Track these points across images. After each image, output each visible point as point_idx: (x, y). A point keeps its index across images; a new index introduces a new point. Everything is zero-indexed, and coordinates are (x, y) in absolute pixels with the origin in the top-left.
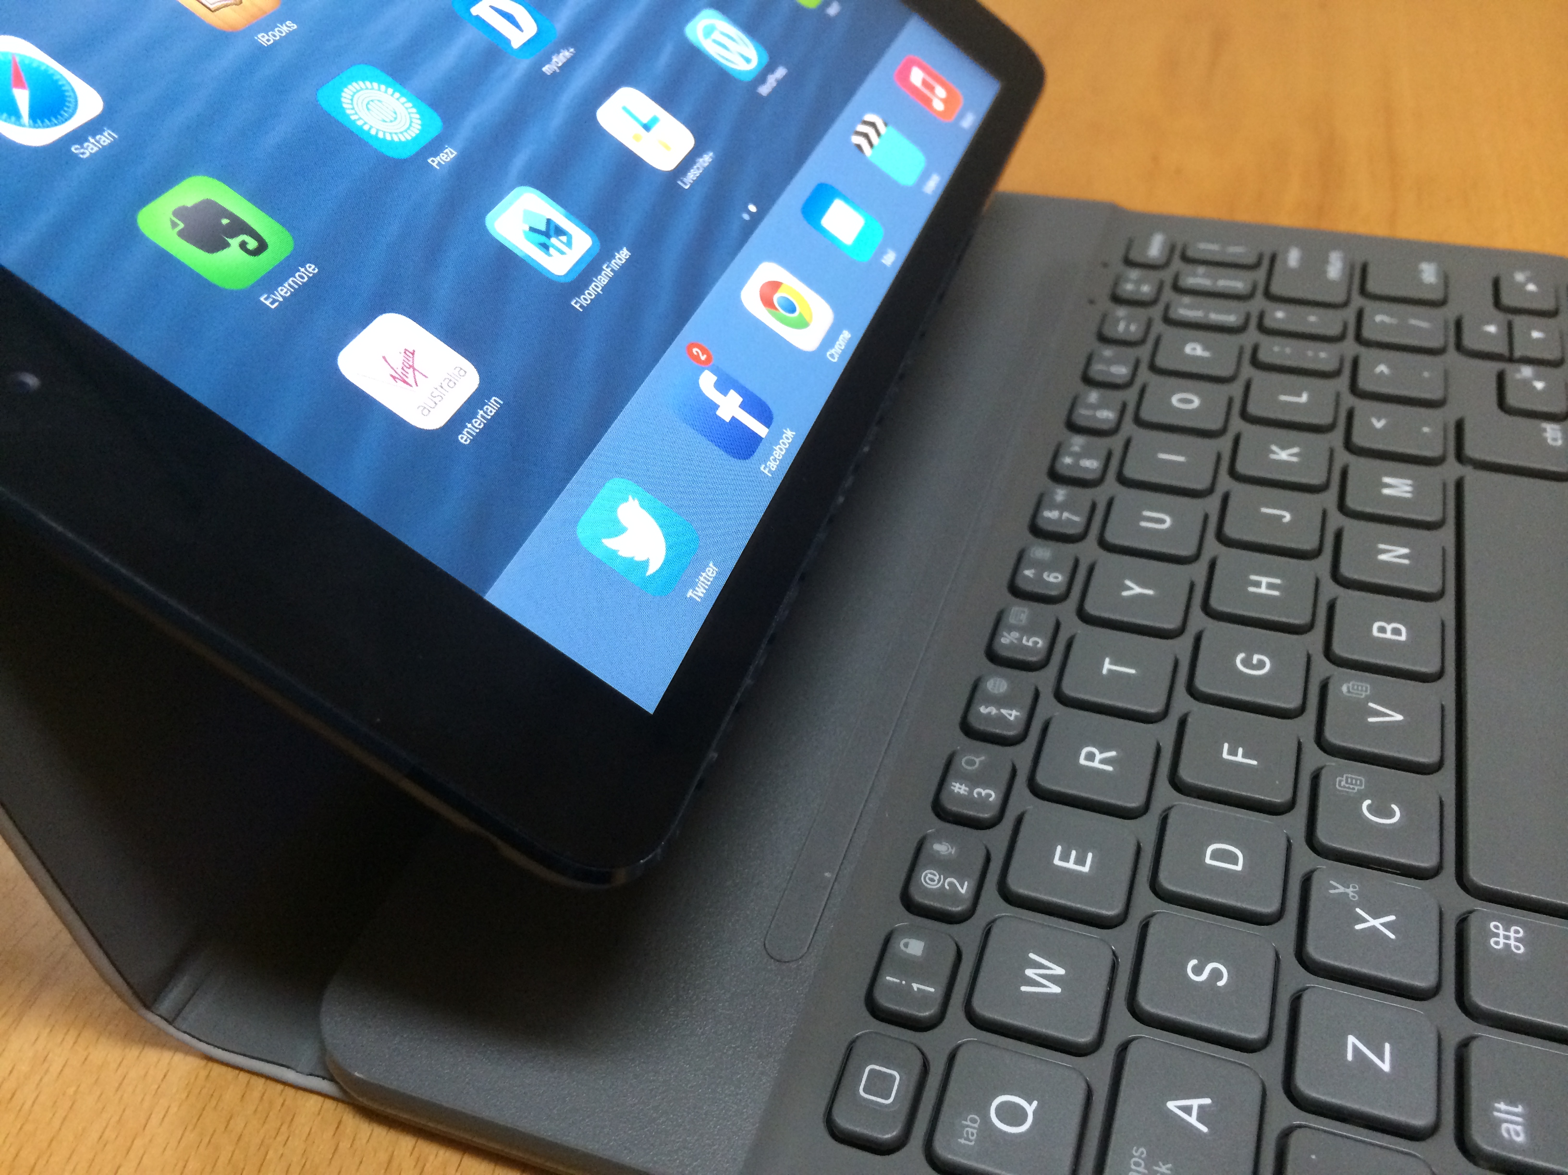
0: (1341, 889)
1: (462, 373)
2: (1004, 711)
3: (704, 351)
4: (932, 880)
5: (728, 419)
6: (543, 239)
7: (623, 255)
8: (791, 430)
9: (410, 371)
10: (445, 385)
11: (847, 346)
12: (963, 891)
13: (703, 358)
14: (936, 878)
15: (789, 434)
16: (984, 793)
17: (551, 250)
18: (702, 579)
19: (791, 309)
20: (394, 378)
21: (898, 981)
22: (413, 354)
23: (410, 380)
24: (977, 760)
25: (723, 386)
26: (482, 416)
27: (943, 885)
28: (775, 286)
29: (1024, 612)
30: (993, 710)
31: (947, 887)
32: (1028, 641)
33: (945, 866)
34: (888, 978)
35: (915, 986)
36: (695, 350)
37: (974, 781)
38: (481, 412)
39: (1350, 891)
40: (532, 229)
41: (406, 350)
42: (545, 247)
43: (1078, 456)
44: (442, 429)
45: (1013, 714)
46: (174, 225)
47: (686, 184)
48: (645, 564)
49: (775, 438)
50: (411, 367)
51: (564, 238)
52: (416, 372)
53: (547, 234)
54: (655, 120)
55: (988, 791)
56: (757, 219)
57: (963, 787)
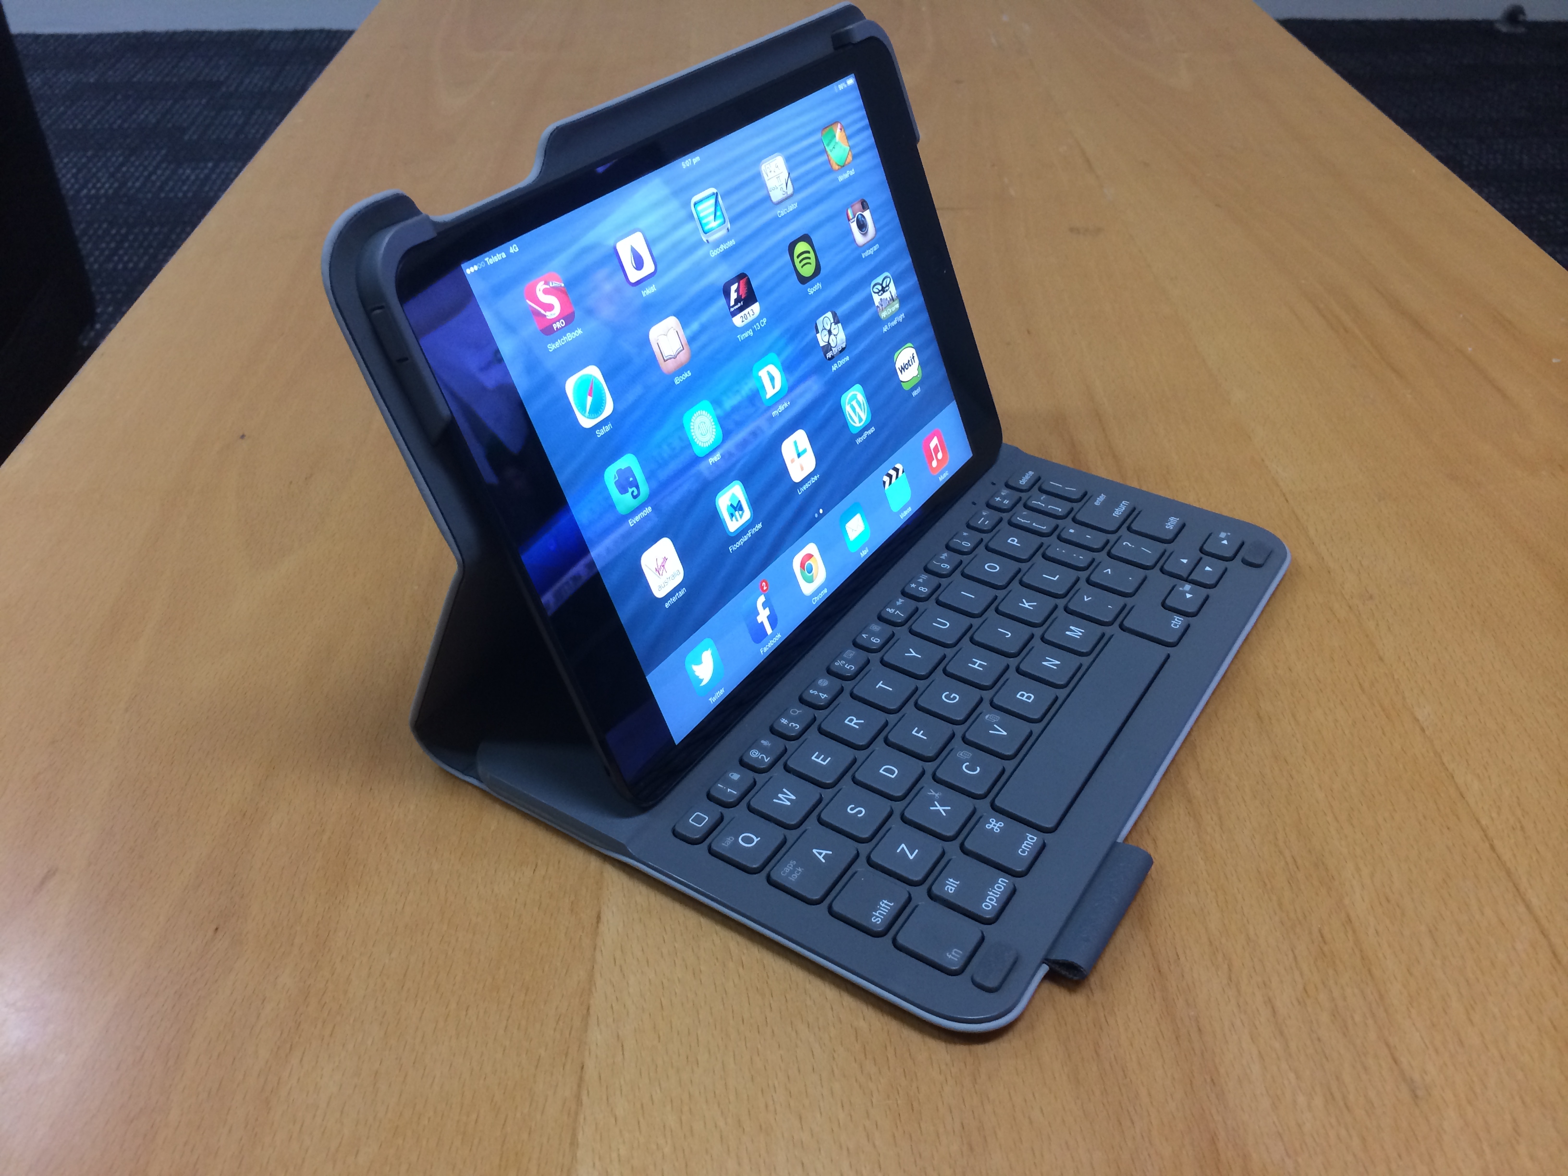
0: (934, 793)
1: (679, 573)
2: (821, 694)
3: (767, 585)
4: (755, 754)
5: (759, 622)
6: (732, 510)
7: (759, 526)
8: (780, 635)
9: (662, 568)
10: (671, 578)
11: (824, 596)
12: (766, 761)
13: (765, 588)
14: (757, 754)
15: (779, 636)
16: (794, 725)
17: (734, 518)
18: (717, 694)
19: (810, 571)
20: (656, 570)
21: (722, 787)
22: (666, 559)
23: (661, 573)
24: (798, 711)
25: (764, 605)
26: (677, 596)
27: (759, 756)
28: (810, 556)
29: (852, 653)
30: (816, 693)
31: (760, 758)
32: (848, 666)
33: (763, 750)
34: (719, 785)
35: (729, 790)
36: (764, 583)
37: (791, 719)
38: (677, 594)
39: (937, 795)
40: (731, 505)
41: (665, 557)
42: (732, 515)
43: (919, 584)
44: (660, 598)
45: (824, 696)
46: (615, 477)
47: (800, 492)
48: (702, 680)
49: (773, 636)
50: (663, 566)
51: (741, 512)
52: (664, 570)
53: (735, 509)
54: (805, 451)
55: (797, 725)
56: (821, 516)
57: (786, 721)
